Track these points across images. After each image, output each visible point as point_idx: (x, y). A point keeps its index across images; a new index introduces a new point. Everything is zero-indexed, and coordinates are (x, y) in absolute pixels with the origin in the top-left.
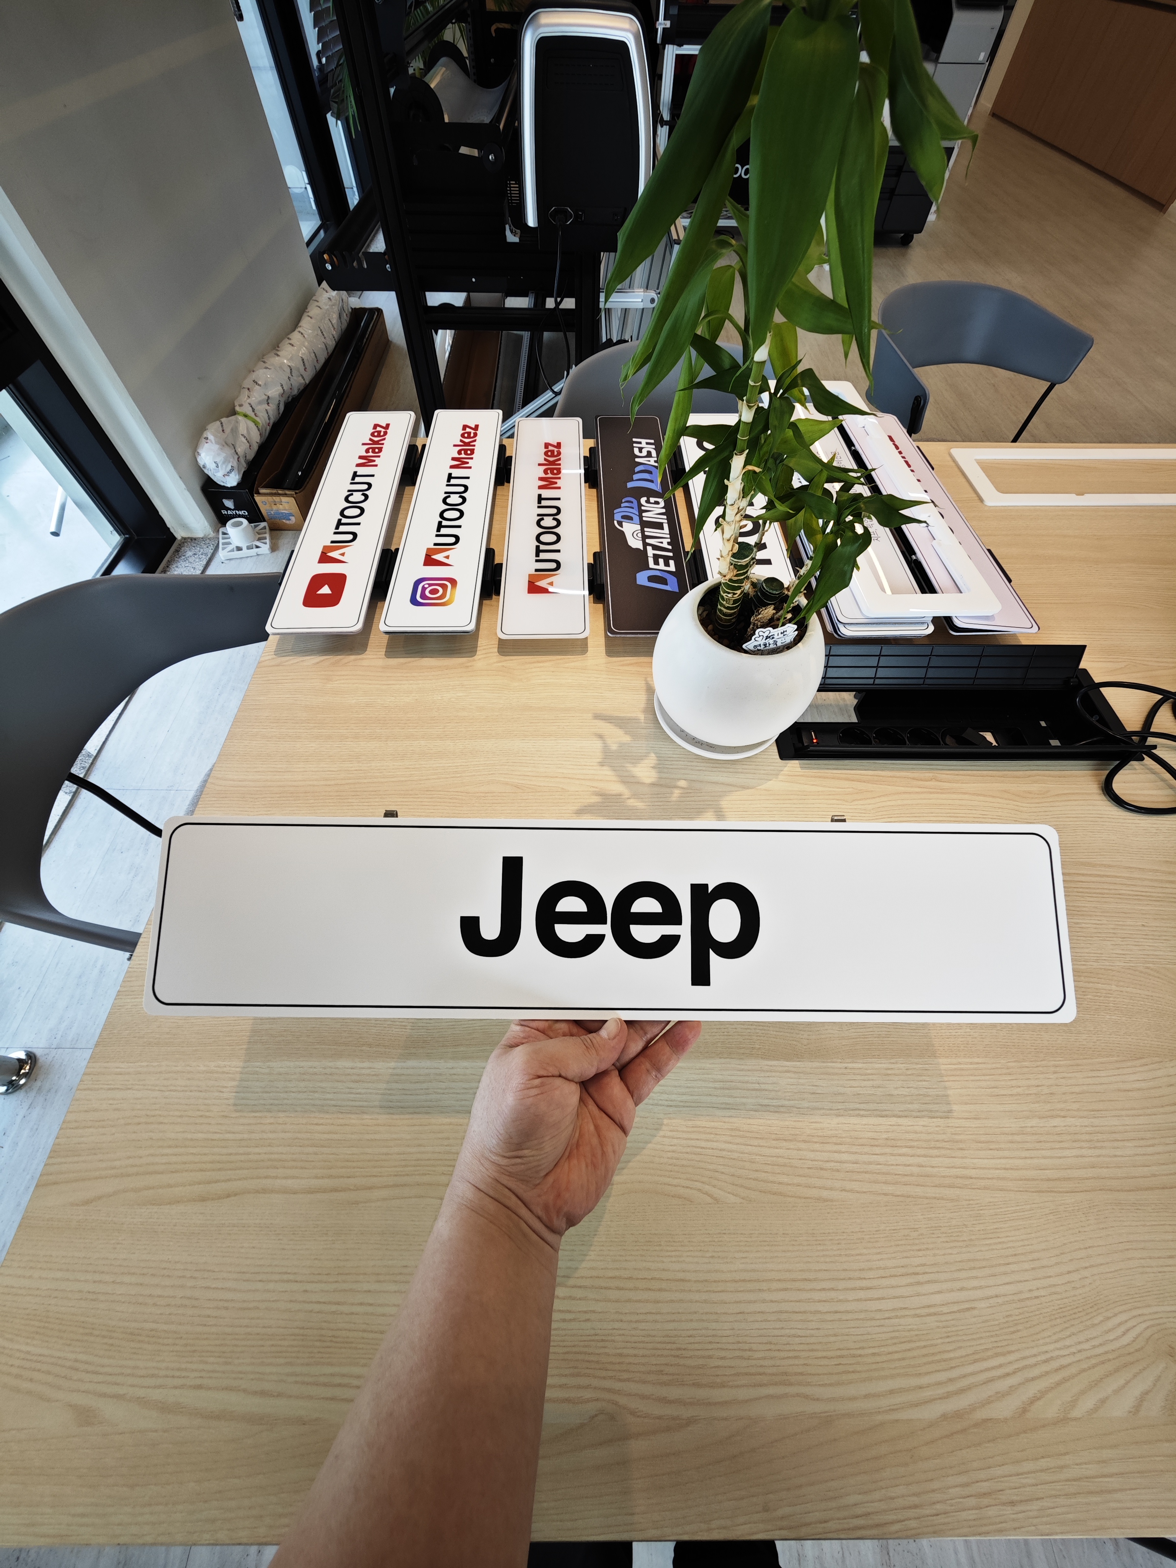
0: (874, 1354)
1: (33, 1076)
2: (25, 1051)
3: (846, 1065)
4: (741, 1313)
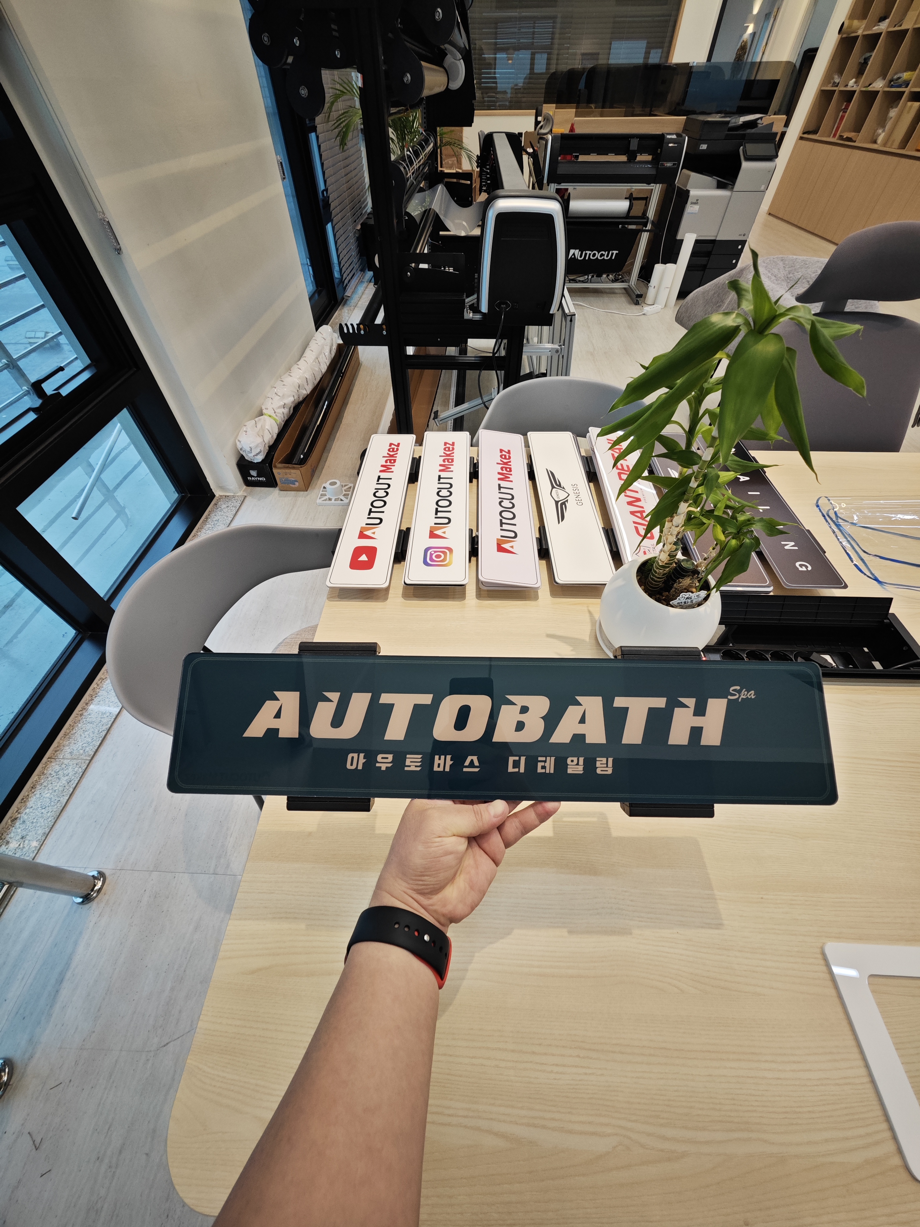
0: (809, 1112)
1: (103, 891)
2: (98, 871)
3: (761, 896)
4: (710, 1075)
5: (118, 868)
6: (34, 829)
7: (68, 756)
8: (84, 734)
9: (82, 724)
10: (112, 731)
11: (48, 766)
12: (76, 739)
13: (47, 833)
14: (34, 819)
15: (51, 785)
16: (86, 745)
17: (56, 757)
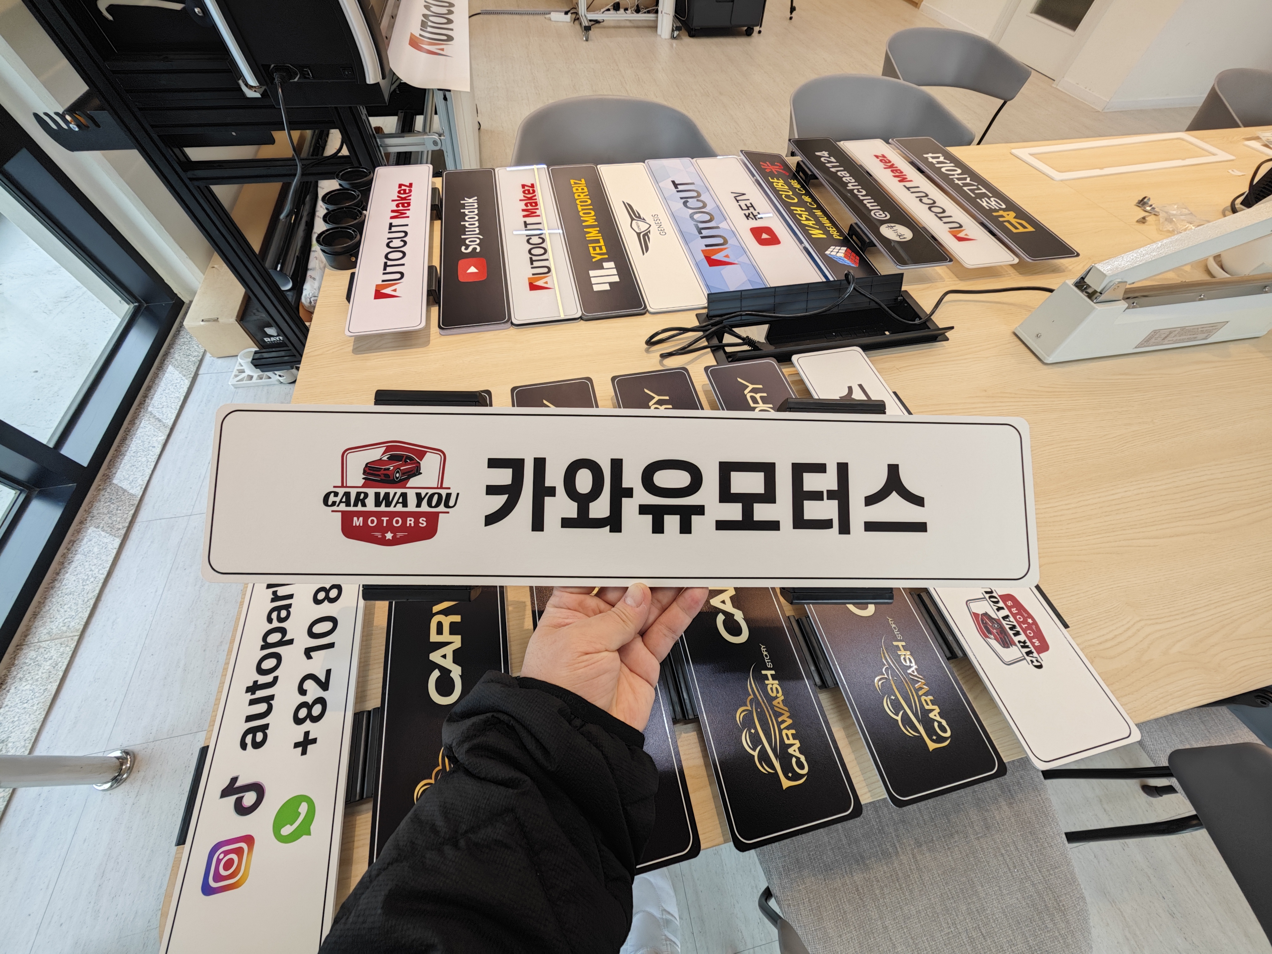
1: (134, 769)
2: (122, 750)
5: (150, 741)
6: (17, 728)
7: (47, 637)
8: (63, 608)
9: (57, 597)
10: (104, 598)
11: (18, 655)
12: (52, 617)
13: (38, 727)
14: (14, 717)
15: (28, 675)
16: (69, 620)
17: (29, 643)
